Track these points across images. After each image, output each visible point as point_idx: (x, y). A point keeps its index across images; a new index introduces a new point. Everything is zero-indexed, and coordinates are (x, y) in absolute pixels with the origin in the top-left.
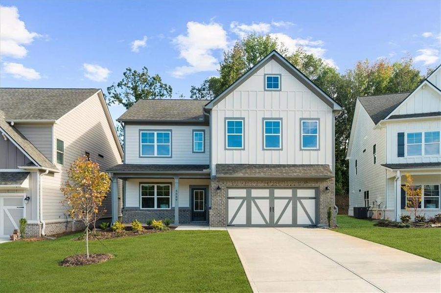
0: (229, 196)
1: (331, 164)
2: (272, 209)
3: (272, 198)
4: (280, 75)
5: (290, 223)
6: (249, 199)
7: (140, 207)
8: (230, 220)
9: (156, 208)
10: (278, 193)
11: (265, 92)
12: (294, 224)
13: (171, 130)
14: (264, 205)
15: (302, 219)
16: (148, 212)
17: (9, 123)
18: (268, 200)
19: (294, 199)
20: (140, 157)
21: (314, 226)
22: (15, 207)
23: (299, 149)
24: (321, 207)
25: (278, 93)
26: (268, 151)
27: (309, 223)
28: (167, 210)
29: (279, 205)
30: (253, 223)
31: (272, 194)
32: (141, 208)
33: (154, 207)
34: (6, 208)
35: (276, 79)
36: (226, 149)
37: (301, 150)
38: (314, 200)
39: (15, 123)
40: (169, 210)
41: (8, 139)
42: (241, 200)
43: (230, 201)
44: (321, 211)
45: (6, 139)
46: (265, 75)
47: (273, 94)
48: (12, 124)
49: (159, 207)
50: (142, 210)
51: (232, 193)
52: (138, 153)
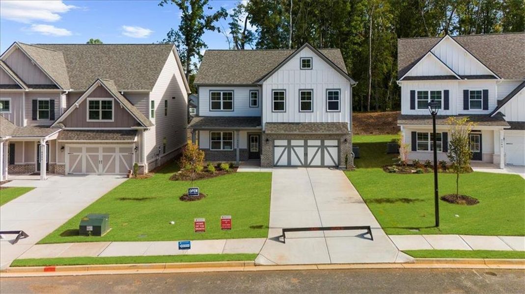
0: (275, 145)
1: (349, 122)
2: (306, 154)
3: (306, 146)
4: (312, 58)
5: (319, 164)
6: (289, 147)
7: (209, 149)
8: (275, 162)
9: (222, 149)
10: (310, 143)
11: (301, 71)
12: (323, 166)
13: (233, 91)
14: (300, 151)
15: (328, 161)
16: (216, 153)
17: (120, 92)
18: (303, 148)
19: (323, 147)
20: (210, 111)
21: (337, 167)
22: (127, 154)
23: (325, 111)
24: (342, 154)
25: (310, 71)
26: (303, 113)
27: (333, 164)
28: (230, 151)
29: (311, 151)
30: (292, 164)
31: (306, 143)
32: (211, 150)
33: (220, 149)
34: (121, 154)
35: (309, 61)
36: (272, 112)
37: (327, 112)
38: (337, 148)
39: (124, 92)
40: (232, 151)
41: (123, 107)
42: (284, 148)
43: (275, 148)
44: (342, 156)
45: (122, 107)
46: (301, 58)
47: (307, 72)
48: (122, 93)
49: (224, 148)
50: (212, 151)
51: (277, 142)
52: (209, 107)
